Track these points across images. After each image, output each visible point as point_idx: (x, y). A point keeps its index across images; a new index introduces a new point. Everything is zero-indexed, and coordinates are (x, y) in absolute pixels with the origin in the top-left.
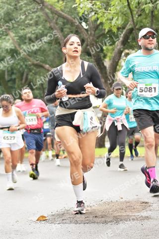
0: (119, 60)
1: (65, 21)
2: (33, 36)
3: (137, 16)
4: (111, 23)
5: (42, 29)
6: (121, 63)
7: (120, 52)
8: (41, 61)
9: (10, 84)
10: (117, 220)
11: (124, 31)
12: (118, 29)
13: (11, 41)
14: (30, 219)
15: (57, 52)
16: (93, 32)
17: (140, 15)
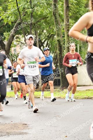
0: (13, 41)
3: (23, 16)
4: (8, 19)
7: (13, 36)
10: (8, 134)
11: (16, 24)
12: (12, 23)
17: (25, 15)
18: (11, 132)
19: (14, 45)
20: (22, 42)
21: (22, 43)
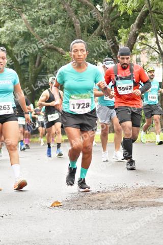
0: (134, 43)
1: (80, 3)
2: (47, 19)
4: (126, 5)
5: (55, 11)
6: (135, 46)
7: (136, 35)
8: (54, 44)
9: (23, 68)
10: (133, 205)
11: (140, 14)
12: (134, 11)
13: (24, 24)
14: (44, 204)
15: (71, 35)
16: (108, 15)
18: (137, 202)
19: (136, 51)
20: (150, 45)
21: (150, 47)
